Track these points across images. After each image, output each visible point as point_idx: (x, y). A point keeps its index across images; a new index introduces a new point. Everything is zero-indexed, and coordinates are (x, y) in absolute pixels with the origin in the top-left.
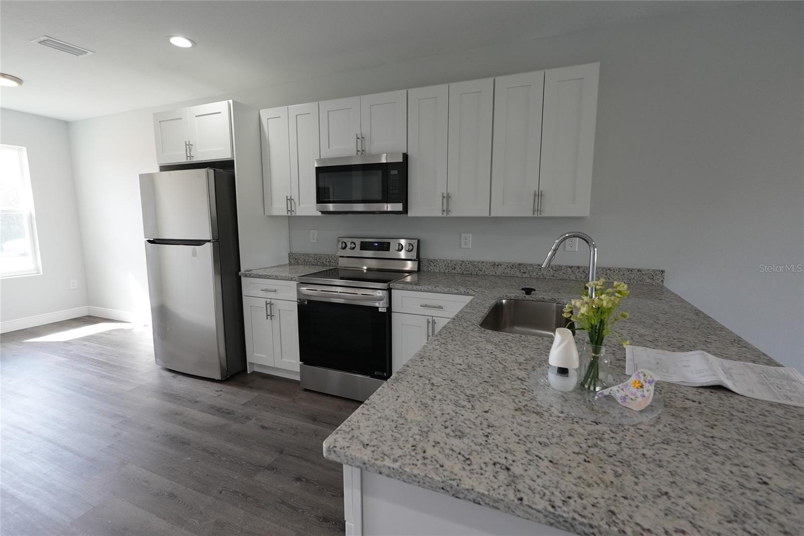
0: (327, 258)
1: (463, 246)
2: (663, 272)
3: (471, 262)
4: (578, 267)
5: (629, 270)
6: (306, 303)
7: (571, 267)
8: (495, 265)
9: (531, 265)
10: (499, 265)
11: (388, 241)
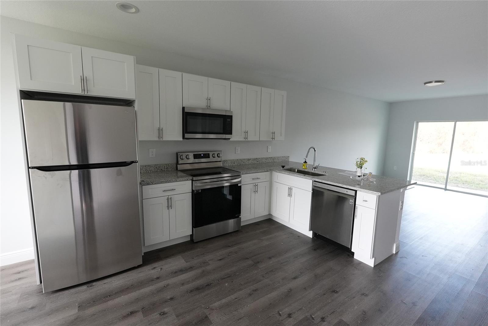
0: (165, 166)
1: (237, 153)
2: (289, 157)
3: (240, 160)
4: (272, 158)
5: (283, 157)
6: (200, 191)
7: (270, 158)
8: (249, 160)
9: (259, 158)
10: (250, 159)
11: (208, 153)
